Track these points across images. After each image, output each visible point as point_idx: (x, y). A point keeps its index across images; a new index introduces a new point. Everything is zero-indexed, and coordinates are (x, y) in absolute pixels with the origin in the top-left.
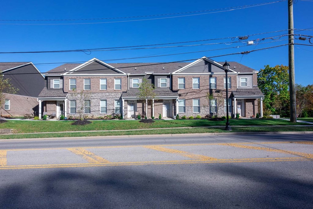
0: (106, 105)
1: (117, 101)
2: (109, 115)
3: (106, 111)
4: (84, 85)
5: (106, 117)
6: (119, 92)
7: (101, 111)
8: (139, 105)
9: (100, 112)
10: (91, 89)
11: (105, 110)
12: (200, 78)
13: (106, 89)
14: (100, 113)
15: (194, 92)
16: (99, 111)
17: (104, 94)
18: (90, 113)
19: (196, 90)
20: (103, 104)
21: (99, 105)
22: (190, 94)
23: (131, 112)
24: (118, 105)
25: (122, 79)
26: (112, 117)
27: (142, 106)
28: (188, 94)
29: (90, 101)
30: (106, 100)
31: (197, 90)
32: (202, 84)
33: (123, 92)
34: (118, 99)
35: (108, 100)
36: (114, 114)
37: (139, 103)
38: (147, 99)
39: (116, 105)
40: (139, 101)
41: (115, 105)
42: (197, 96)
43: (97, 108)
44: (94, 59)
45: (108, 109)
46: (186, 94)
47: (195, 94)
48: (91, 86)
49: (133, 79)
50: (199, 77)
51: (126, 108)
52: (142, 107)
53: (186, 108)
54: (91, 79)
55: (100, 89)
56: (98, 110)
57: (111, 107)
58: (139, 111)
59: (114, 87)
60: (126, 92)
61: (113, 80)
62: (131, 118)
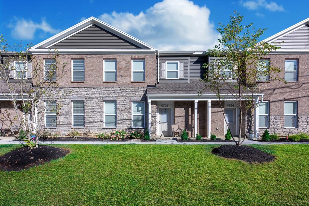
0: (116, 112)
1: (136, 104)
2: (121, 130)
3: (116, 124)
4: (72, 71)
5: (114, 134)
6: (141, 85)
7: (106, 123)
8: (180, 112)
9: (104, 124)
10: (85, 79)
11: (114, 121)
12: (300, 60)
13: (116, 80)
14: (104, 127)
15: (288, 87)
16: (102, 122)
17: (111, 90)
18: (84, 126)
19: (291, 84)
20: (108, 109)
21: (102, 111)
22: (280, 91)
23: (163, 125)
24: (138, 111)
25: (147, 61)
26: (128, 134)
27: (184, 114)
28: (276, 91)
29: (83, 102)
30: (115, 102)
31: (293, 84)
32: (303, 72)
33: (148, 86)
34: (139, 99)
35: (118, 101)
36: (131, 128)
37: (178, 109)
38: (196, 101)
39: (135, 112)
40: (178, 104)
41: (132, 112)
42: (293, 95)
43: (99, 117)
44: (92, 18)
45: (118, 118)
46: (271, 91)
47: (290, 92)
48: (85, 73)
49: (166, 62)
50: (298, 59)
51: (154, 117)
52: (185, 116)
53: (272, 118)
54: (86, 60)
55: (102, 79)
56: (99, 120)
57: (125, 115)
58: (179, 124)
59: (130, 77)
60: (155, 86)
61: (129, 63)
62: (163, 136)
